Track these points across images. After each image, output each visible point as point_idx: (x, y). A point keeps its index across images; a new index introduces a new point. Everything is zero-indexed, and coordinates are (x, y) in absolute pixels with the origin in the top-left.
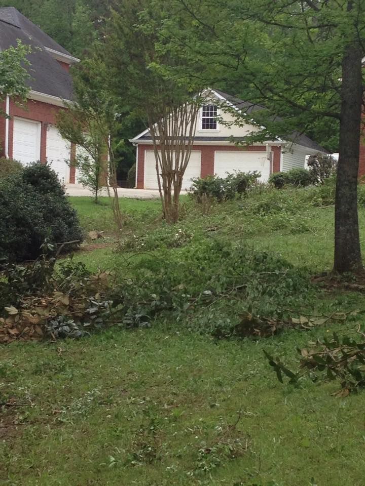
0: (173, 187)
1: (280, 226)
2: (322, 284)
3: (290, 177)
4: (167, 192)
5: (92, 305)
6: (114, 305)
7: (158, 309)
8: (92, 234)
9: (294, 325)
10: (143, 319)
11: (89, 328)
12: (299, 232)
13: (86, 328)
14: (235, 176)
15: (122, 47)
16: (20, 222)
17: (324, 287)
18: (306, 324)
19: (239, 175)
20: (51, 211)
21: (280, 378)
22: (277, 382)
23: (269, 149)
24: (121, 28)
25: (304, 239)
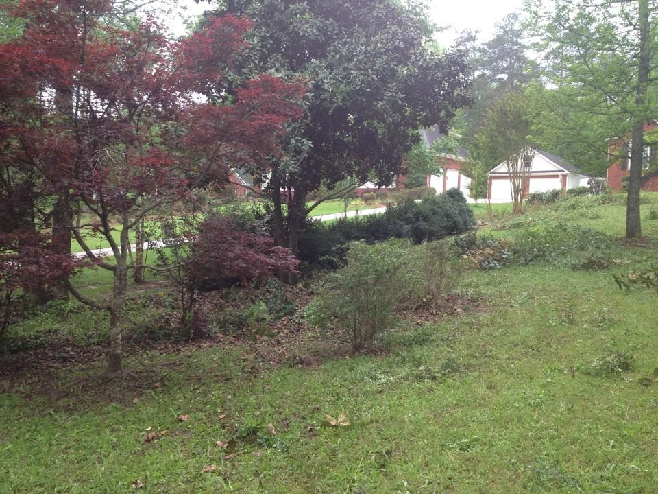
0: (519, 197)
1: (583, 216)
2: (621, 243)
3: (578, 191)
4: (516, 199)
5: (504, 254)
6: (514, 254)
7: (536, 256)
8: (479, 222)
9: (615, 263)
10: (531, 261)
11: (504, 265)
12: (595, 218)
13: (502, 265)
14: (551, 191)
15: (494, 128)
16: (448, 216)
17: (622, 245)
18: (621, 263)
19: (553, 191)
20: (461, 210)
21: (620, 287)
22: (620, 290)
23: (561, 177)
24: (494, 119)
25: (599, 221)
